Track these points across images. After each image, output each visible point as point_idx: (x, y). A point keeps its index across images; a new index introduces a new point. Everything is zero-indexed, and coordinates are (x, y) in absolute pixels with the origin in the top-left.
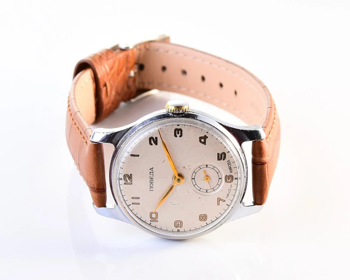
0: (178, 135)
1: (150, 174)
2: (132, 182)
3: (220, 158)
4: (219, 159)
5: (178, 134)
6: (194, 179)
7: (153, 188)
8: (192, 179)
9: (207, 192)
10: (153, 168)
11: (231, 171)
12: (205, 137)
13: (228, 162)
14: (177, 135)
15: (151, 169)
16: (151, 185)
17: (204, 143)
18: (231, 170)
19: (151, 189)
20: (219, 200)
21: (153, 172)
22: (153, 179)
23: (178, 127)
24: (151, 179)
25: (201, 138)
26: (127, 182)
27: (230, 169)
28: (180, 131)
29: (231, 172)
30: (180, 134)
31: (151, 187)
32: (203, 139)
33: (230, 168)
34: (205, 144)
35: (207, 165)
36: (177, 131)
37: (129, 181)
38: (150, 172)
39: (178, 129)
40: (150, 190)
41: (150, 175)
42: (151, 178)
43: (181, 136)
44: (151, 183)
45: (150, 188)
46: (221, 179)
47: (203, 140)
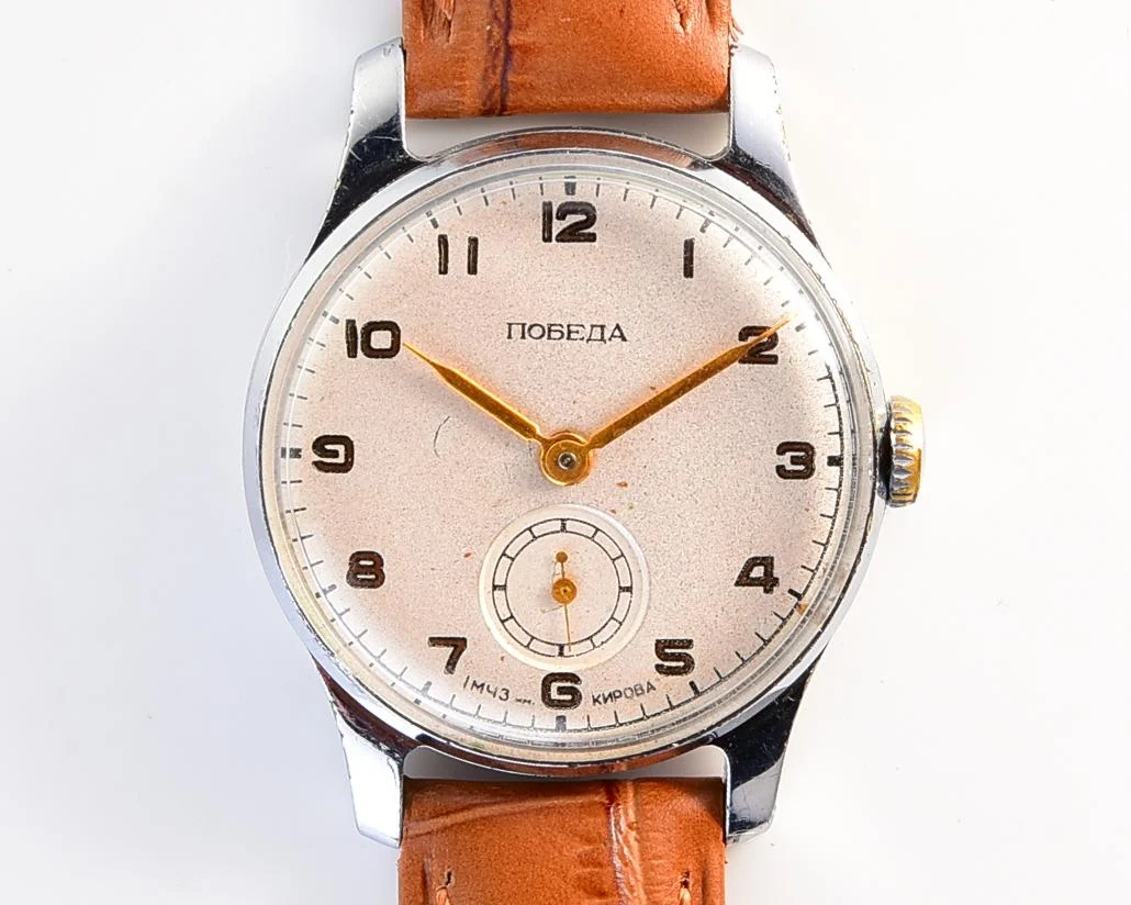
0: (786, 460)
1: (593, 326)
2: (557, 240)
3: (667, 651)
4: (661, 647)
5: (794, 461)
6: (563, 528)
7: (523, 337)
8: (562, 520)
9: (495, 587)
10: (624, 339)
11: (601, 699)
12: (769, 583)
13: (645, 688)
14: (789, 454)
15: (617, 333)
16: (536, 332)
17: (744, 580)
18: (606, 700)
19: (517, 330)
20: (458, 645)
21: (602, 339)
22: (569, 338)
23: (820, 461)
24: (569, 332)
25: (767, 562)
26: (558, 218)
27: (610, 695)
28: (801, 468)
29: (595, 701)
30: (790, 467)
31: (526, 331)
32: (765, 574)
33: (617, 694)
34: (737, 584)
35: (629, 589)
36: (802, 454)
37: (558, 226)
38: (602, 327)
39: (812, 461)
40: (510, 325)
41: (588, 328)
42: (572, 328)
43: (781, 471)
44: (548, 331)
45: (524, 325)
46: (561, 654)
47: (758, 572)
